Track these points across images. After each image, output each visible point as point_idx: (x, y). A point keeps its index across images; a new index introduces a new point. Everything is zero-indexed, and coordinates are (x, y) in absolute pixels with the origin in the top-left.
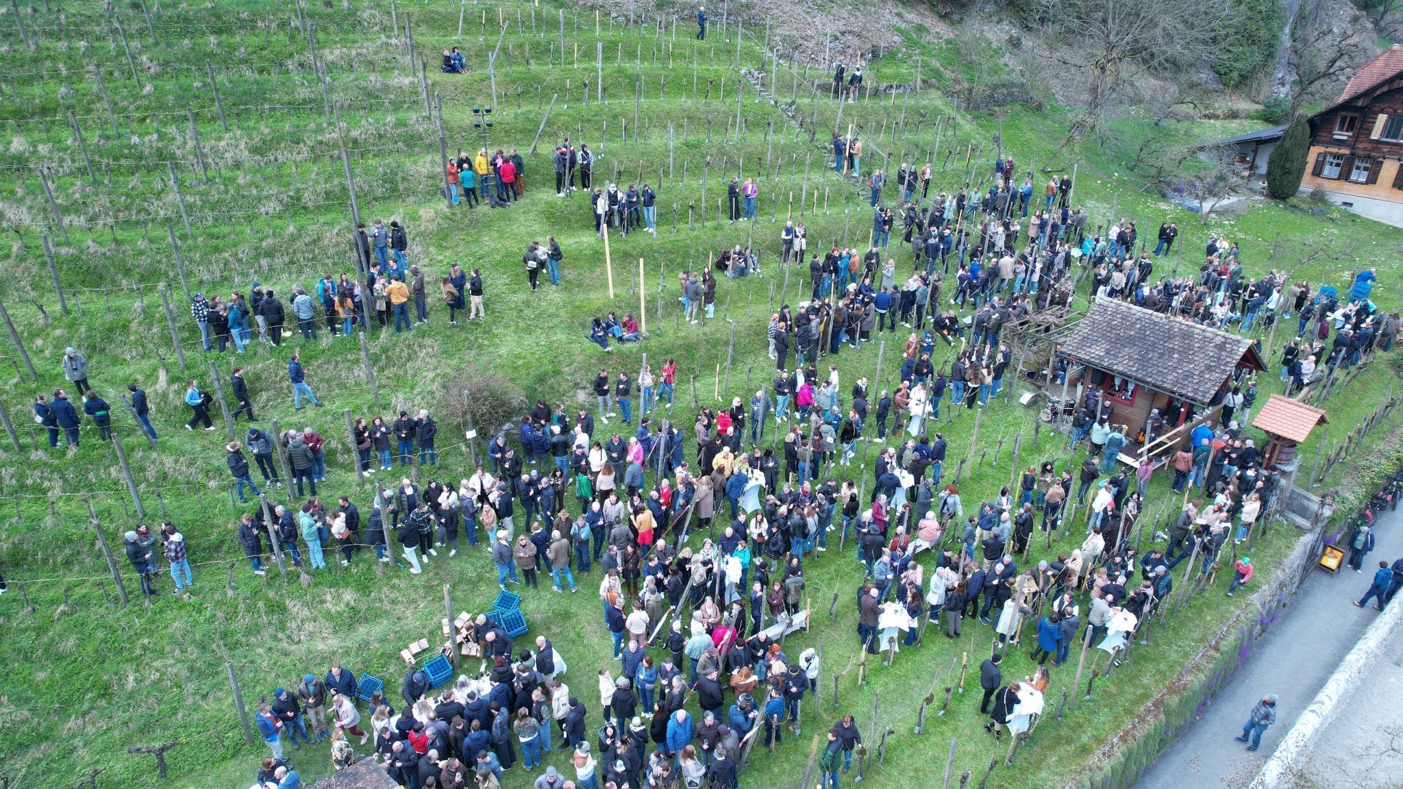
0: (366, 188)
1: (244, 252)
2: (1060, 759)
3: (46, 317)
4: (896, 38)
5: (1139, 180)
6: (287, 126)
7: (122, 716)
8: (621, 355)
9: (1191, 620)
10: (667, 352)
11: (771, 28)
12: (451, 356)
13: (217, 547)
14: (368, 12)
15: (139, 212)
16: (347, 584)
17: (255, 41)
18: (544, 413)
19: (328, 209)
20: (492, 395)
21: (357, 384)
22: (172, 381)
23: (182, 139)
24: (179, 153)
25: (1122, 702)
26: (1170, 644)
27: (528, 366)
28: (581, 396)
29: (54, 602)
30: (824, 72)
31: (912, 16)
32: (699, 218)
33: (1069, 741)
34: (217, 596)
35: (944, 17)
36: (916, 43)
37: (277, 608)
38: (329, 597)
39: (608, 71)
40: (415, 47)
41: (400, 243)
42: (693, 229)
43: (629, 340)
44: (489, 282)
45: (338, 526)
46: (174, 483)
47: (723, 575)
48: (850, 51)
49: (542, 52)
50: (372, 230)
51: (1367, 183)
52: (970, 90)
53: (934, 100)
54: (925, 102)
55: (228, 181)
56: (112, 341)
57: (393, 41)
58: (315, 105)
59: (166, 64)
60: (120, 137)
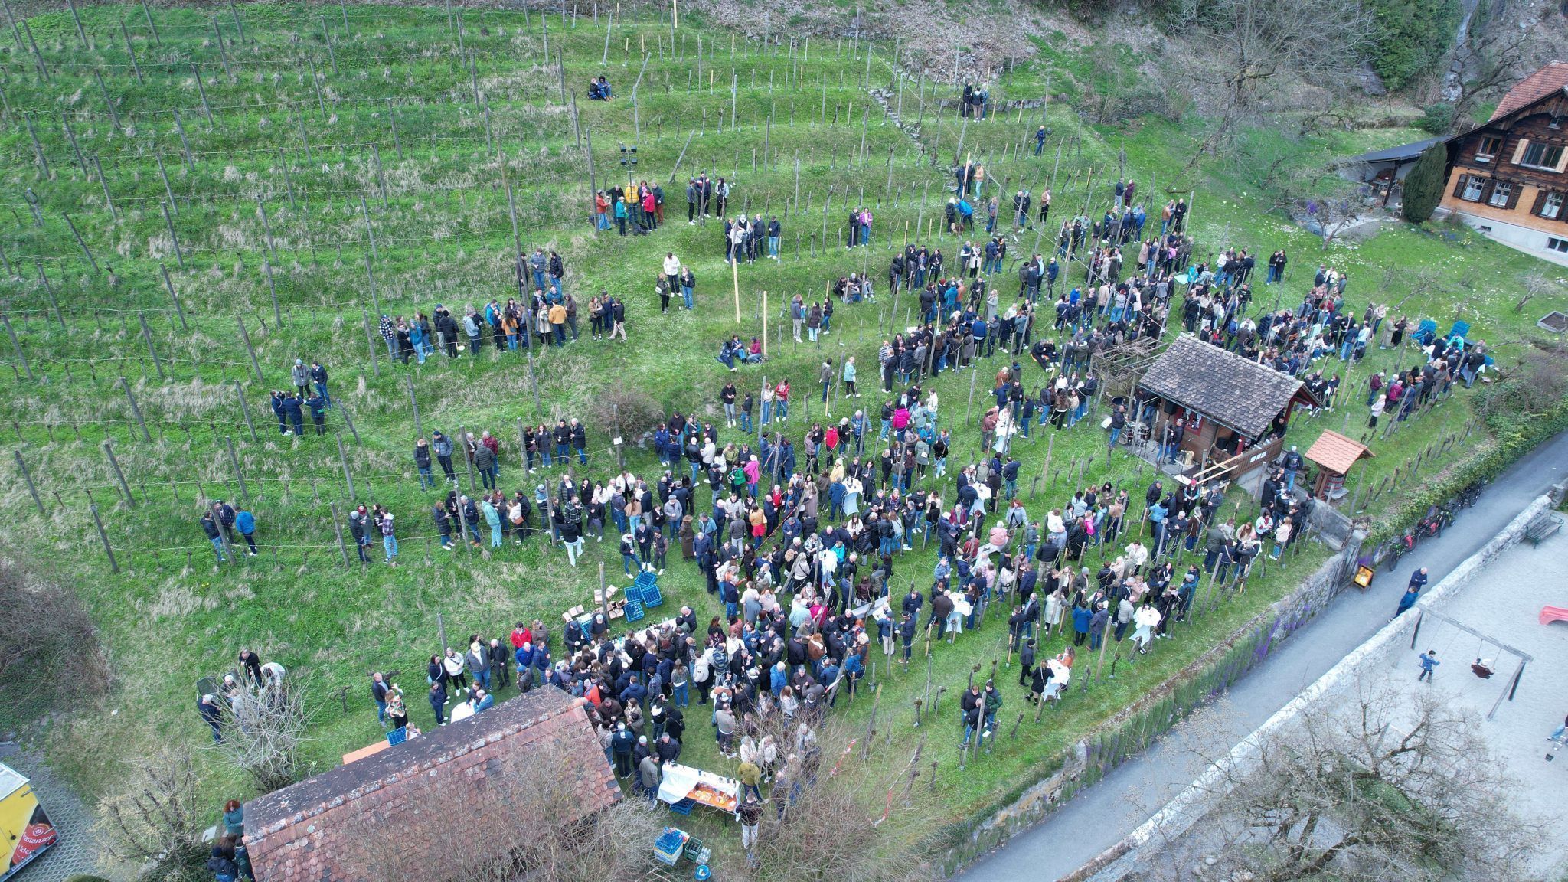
0: (524, 215)
1: (422, 273)
2: (1081, 720)
3: (265, 329)
4: (1030, 49)
5: (1268, 200)
6: (454, 154)
7: (354, 651)
8: (745, 374)
9: (1215, 621)
10: (785, 373)
11: (901, 42)
12: (599, 372)
13: (415, 526)
14: (521, 38)
15: (332, 235)
16: (519, 560)
17: (423, 70)
18: (677, 423)
19: (492, 235)
20: (636, 409)
21: (522, 394)
22: (370, 387)
23: (365, 168)
24: (362, 181)
25: (1141, 681)
26: (1192, 639)
27: (665, 383)
28: (710, 410)
29: (296, 563)
30: (952, 87)
31: (1050, 23)
32: (820, 245)
33: (1090, 708)
34: (417, 565)
35: (1083, 22)
36: (1051, 53)
37: (464, 576)
38: (505, 570)
39: (742, 96)
40: (565, 74)
41: (557, 269)
42: (814, 257)
43: (752, 360)
44: (632, 305)
45: (515, 513)
46: (376, 473)
47: (820, 565)
48: (982, 63)
49: (680, 76)
50: (532, 255)
51: (1506, 208)
52: (1103, 104)
53: (1063, 116)
54: (1052, 119)
55: (405, 207)
56: (317, 350)
57: (545, 69)
58: (476, 134)
59: (347, 94)
60: (312, 165)
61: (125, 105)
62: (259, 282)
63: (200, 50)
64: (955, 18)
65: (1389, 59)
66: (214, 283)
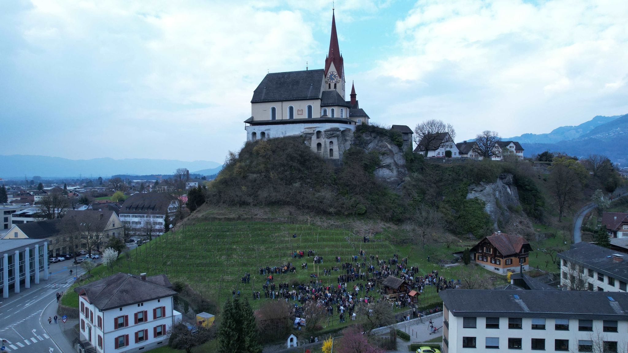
0: (281, 255)
3: (240, 269)
4: (382, 230)
6: (270, 245)
8: (314, 279)
11: (353, 229)
12: (291, 277)
14: (282, 227)
15: (250, 256)
17: (265, 232)
18: (303, 284)
19: (276, 258)
20: (296, 282)
22: (256, 278)
23: (256, 247)
24: (255, 249)
27: (301, 279)
28: (308, 283)
30: (362, 237)
31: (388, 225)
32: (330, 262)
36: (387, 231)
39: (319, 238)
43: (316, 277)
44: (297, 268)
48: (369, 233)
49: (309, 234)
51: (486, 262)
53: (387, 243)
55: (262, 253)
56: (248, 272)
57: (286, 232)
58: (274, 242)
59: (253, 236)
60: (247, 246)
61: (218, 236)
62: (239, 263)
63: (230, 228)
64: (365, 224)
65: (475, 232)
66: (232, 263)
